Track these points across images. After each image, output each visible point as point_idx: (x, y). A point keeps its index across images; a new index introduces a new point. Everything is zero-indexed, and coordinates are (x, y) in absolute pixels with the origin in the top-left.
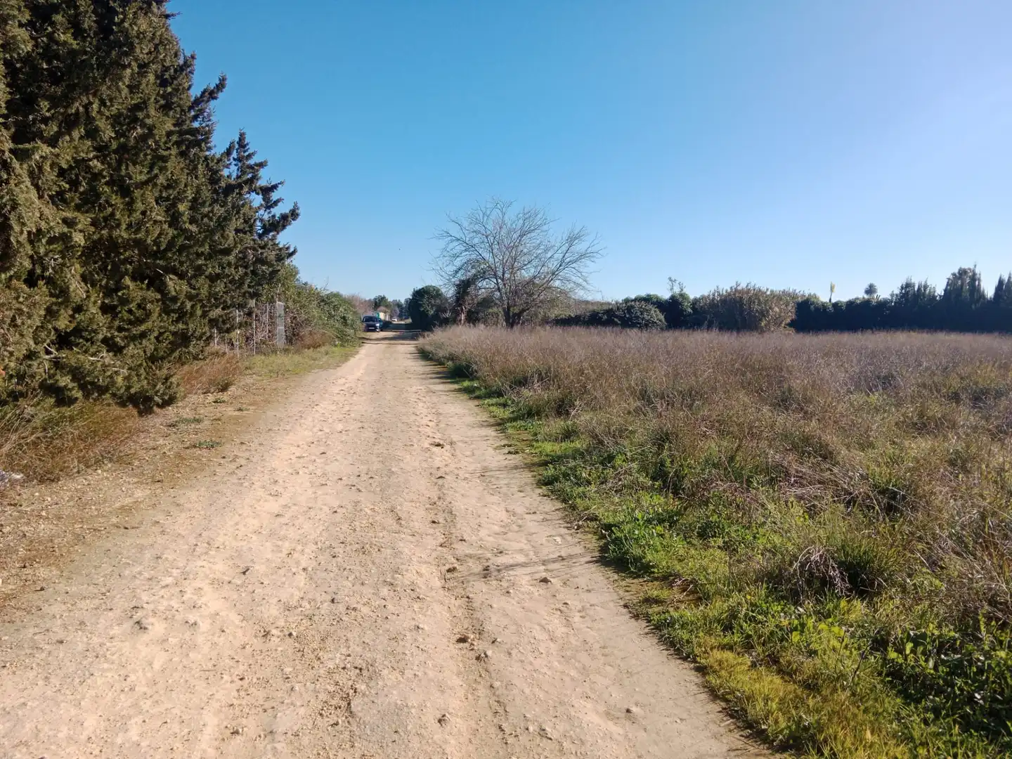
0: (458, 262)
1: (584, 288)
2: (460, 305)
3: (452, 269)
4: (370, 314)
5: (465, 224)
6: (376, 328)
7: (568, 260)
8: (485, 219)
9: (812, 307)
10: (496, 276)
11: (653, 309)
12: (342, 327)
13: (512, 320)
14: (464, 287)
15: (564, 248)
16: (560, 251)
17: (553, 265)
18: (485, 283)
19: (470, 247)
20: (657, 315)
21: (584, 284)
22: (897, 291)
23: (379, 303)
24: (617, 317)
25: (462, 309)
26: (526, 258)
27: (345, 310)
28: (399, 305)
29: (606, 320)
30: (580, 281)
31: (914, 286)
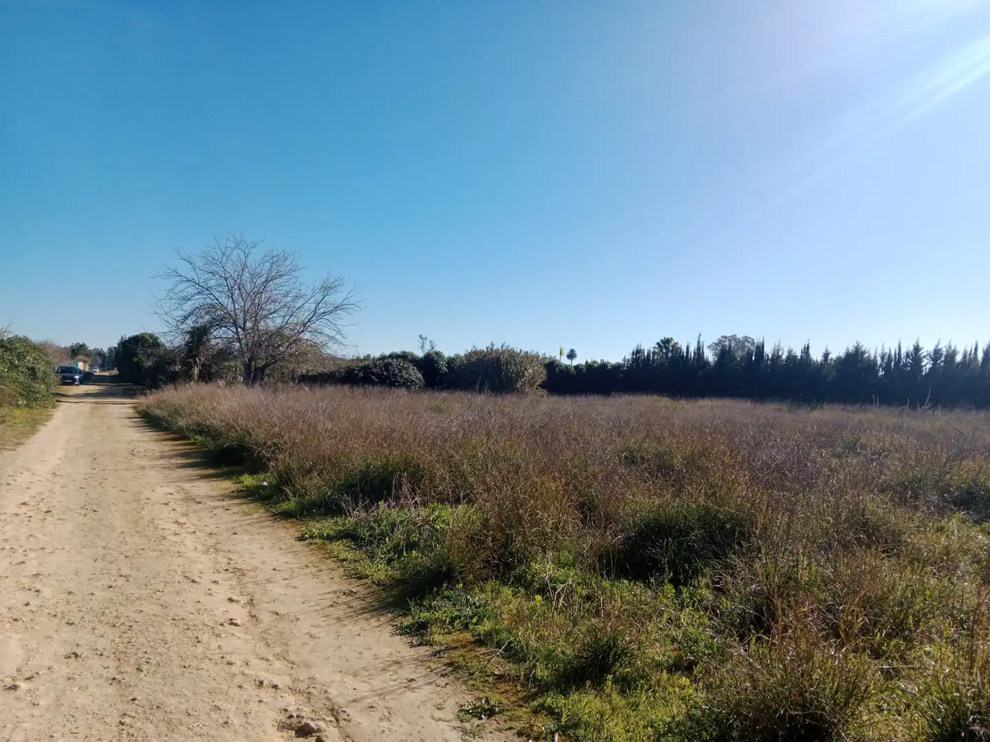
0: (188, 307)
1: (336, 341)
2: (194, 357)
3: (179, 313)
4: (67, 363)
5: (200, 263)
6: (75, 380)
7: (322, 310)
8: (225, 258)
9: (557, 369)
10: (235, 324)
11: (411, 367)
12: (28, 381)
13: (254, 375)
14: (198, 336)
15: (319, 297)
16: (312, 301)
17: (303, 316)
18: (221, 332)
19: (204, 290)
20: (415, 373)
21: (338, 337)
22: (629, 357)
23: (77, 351)
24: (373, 374)
25: (195, 362)
26: (272, 307)
27: (35, 359)
28: (100, 354)
29: (362, 377)
30: (333, 333)
31: (644, 352)
